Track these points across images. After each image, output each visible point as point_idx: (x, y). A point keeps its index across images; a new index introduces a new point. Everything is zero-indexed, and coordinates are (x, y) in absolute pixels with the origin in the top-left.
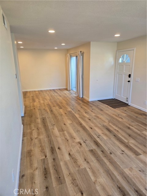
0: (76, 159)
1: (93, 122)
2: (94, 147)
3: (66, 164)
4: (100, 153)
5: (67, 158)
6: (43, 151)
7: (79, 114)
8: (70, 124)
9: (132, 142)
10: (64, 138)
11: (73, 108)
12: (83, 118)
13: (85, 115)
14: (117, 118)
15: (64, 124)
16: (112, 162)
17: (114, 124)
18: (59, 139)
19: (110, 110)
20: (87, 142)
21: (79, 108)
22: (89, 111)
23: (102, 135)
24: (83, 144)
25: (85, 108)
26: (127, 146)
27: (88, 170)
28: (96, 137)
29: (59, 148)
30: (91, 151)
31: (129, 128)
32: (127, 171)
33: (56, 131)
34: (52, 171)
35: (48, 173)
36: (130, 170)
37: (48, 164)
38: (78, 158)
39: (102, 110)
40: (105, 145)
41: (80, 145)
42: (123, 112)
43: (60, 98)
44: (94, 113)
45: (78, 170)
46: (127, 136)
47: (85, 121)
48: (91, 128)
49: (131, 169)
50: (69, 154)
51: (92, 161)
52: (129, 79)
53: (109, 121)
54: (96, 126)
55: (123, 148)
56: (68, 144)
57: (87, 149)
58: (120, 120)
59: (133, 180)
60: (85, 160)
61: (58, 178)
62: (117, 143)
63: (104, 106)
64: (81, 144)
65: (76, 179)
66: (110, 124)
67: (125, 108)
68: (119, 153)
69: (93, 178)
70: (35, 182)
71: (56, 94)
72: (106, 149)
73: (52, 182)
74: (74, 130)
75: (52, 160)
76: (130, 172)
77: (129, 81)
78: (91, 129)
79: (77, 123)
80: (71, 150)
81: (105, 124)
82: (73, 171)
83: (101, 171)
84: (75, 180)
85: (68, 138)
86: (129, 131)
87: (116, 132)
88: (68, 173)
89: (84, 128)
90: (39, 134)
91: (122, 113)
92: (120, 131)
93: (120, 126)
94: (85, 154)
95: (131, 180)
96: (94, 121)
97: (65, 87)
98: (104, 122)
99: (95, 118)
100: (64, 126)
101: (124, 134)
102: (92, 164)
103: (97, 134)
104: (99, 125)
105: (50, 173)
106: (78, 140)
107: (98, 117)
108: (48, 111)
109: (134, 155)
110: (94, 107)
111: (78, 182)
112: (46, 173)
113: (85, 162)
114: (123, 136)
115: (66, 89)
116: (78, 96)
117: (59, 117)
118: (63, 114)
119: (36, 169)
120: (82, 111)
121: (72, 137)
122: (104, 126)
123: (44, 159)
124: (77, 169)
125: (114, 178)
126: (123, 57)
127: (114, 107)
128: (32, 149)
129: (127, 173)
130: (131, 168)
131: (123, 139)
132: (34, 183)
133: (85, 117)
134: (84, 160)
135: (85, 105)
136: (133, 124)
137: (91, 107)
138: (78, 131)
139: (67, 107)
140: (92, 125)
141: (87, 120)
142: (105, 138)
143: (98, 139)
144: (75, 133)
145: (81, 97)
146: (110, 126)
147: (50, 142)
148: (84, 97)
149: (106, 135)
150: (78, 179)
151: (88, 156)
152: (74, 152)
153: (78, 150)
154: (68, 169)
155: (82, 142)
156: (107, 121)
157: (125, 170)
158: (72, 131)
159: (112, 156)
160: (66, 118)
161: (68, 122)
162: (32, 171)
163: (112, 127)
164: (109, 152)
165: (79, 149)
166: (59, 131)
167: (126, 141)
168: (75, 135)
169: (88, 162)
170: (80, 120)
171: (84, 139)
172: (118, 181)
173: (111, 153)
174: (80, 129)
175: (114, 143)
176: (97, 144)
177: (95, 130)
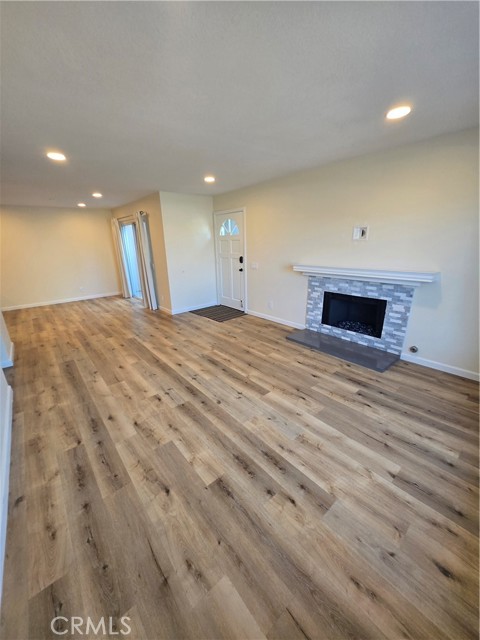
0: (151, 430)
1: (181, 353)
2: (186, 398)
3: (129, 445)
4: (198, 406)
5: (131, 431)
6: (70, 432)
7: (151, 342)
8: (133, 365)
9: (254, 375)
10: (120, 395)
11: (137, 333)
12: (161, 348)
13: (166, 341)
14: (227, 338)
15: (121, 367)
16: (223, 417)
17: (222, 350)
18: (111, 400)
19: (213, 326)
20: (172, 392)
21: (151, 330)
22: (173, 333)
23: (201, 373)
24: (165, 398)
25: (166, 328)
26: (247, 384)
27: (177, 443)
28: (189, 379)
29: (110, 418)
30: (183, 407)
31: (248, 352)
32: (249, 426)
33: (102, 384)
34: (96, 467)
35: (87, 474)
36: (252, 422)
37: (86, 455)
38: (155, 427)
39: (197, 328)
40: (208, 389)
41: (157, 401)
42: (236, 327)
43: (108, 316)
44: (183, 335)
45: (156, 450)
46: (245, 366)
47: (165, 353)
48: (180, 365)
49: (255, 420)
50: (136, 423)
51: (185, 425)
52: (241, 266)
53: (213, 347)
54: (189, 359)
55: (240, 388)
56: (132, 405)
57: (173, 405)
58: (232, 340)
59: (259, 436)
60: (171, 426)
61: (113, 478)
62: (229, 381)
63: (202, 321)
64: (160, 400)
65: (153, 467)
66: (215, 351)
67: (239, 319)
68: (233, 397)
69: (187, 456)
70: (54, 503)
71: (96, 309)
72: (209, 395)
73: (98, 491)
74: (143, 376)
75: (96, 446)
76: (253, 425)
77: (241, 270)
78: (179, 367)
79: (148, 361)
80: (139, 416)
81: (206, 353)
82: (145, 455)
83: (203, 437)
84: (151, 469)
85: (130, 391)
86: (248, 358)
87: (226, 364)
88: (135, 462)
89: (164, 368)
90: (57, 399)
91: (235, 329)
92: (233, 360)
93: (232, 352)
94: (169, 415)
95: (256, 438)
96: (184, 350)
97: (117, 293)
98: (204, 349)
99: (186, 344)
100: (118, 370)
101: (240, 364)
102: (183, 430)
103: (192, 374)
104: (195, 357)
105: (92, 473)
106: (153, 392)
107: (192, 342)
108: (79, 344)
109: (259, 396)
110: (182, 325)
111: (157, 472)
112: (82, 477)
113: (171, 431)
114: (238, 368)
115: (121, 297)
116: (149, 308)
117: (108, 356)
118: (116, 346)
119: (56, 474)
120: (158, 334)
121: (140, 390)
122: (203, 357)
123: (75, 449)
124: (154, 448)
125: (227, 443)
126: (226, 225)
127: (220, 320)
128: (42, 434)
129: (249, 428)
130: (255, 418)
131: (240, 372)
132: (52, 506)
133: (165, 346)
134: (168, 427)
135: (164, 322)
136: (253, 344)
137: (177, 324)
138: (152, 375)
139: (124, 331)
140: (181, 358)
141: (170, 351)
142: (207, 377)
143: (194, 383)
144: (146, 379)
145: (155, 308)
146: (216, 354)
147: (88, 409)
148: (161, 307)
149: (208, 372)
150: (157, 466)
151: (176, 417)
152: (145, 416)
153: (154, 411)
154: (134, 452)
155: (161, 394)
156: (209, 347)
157: (244, 425)
158: (138, 377)
159: (222, 406)
160: (125, 353)
161: (129, 362)
162: (44, 483)
163: (219, 356)
164: (215, 402)
165: (156, 409)
166: (109, 383)
167: (243, 374)
168: (145, 383)
169: (176, 429)
170: (155, 353)
171: (166, 388)
172: (234, 446)
173: (219, 402)
174: (156, 370)
175: (224, 383)
176: (192, 391)
177: (188, 367)
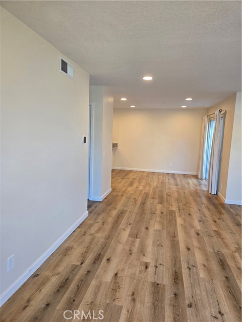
0: (119, 286)
2: (166, 281)
3: (98, 287)
4: (168, 295)
5: (109, 277)
6: (84, 256)
7: (185, 220)
8: (155, 231)
10: (128, 248)
11: (181, 207)
13: (197, 224)
15: (147, 228)
18: (120, 248)
20: (161, 268)
21: (194, 210)
22: (209, 219)
23: (200, 267)
24: (151, 269)
25: (207, 213)
27: (124, 311)
28: (184, 265)
29: (108, 260)
30: (156, 285)
33: (125, 235)
34: (72, 286)
35: (66, 286)
37: (76, 274)
38: (123, 286)
40: (192, 286)
41: (144, 268)
43: (174, 188)
45: (108, 304)
47: (187, 233)
48: (189, 249)
50: (116, 274)
51: (143, 302)
53: (238, 249)
54: (202, 249)
56: (127, 260)
57: (150, 279)
60: (133, 294)
61: (72, 300)
62: (222, 293)
64: (146, 268)
66: (236, 254)
68: (208, 312)
70: (42, 290)
71: (172, 181)
72: (187, 292)
73: (59, 302)
74: (154, 242)
75: (86, 272)
78: (186, 250)
79: (168, 233)
80: (123, 270)
81: (225, 251)
82: (99, 301)
85: (135, 249)
88: (90, 301)
89: (174, 245)
94: (140, 285)
96: (206, 239)
97: (195, 173)
98: (227, 247)
99: (213, 234)
100: (143, 229)
102: (138, 305)
103: (192, 263)
104: (209, 250)
105: (68, 288)
106: (148, 259)
107: (219, 234)
108: (139, 202)
110: (225, 216)
112: (63, 286)
113: (130, 298)
115: (196, 177)
116: (209, 191)
117: (147, 216)
118: (158, 212)
119: (57, 274)
120: (196, 216)
121: (142, 252)
122: (218, 253)
123: (77, 266)
124: (108, 301)
128: (75, 247)
132: (40, 290)
133: (193, 227)
134: (131, 293)
135: (211, 207)
137: (221, 214)
138: (160, 245)
139: (173, 203)
140: (195, 243)
141: (192, 232)
142: (202, 274)
143: (185, 273)
144: (153, 246)
145: (214, 192)
147: (105, 246)
148: (219, 193)
149: (208, 270)
151: (143, 291)
152: (126, 275)
153: (134, 274)
154: (96, 294)
155: (152, 265)
156: (233, 247)
158: (150, 242)
160: (158, 219)
161: (155, 226)
162: (50, 275)
164: (187, 302)
166: (130, 235)
168: (150, 249)
169: (134, 300)
170: (179, 228)
171: (160, 261)
173: (190, 306)
174: (166, 243)
175: (214, 291)
176: (177, 278)
177: (194, 255)
